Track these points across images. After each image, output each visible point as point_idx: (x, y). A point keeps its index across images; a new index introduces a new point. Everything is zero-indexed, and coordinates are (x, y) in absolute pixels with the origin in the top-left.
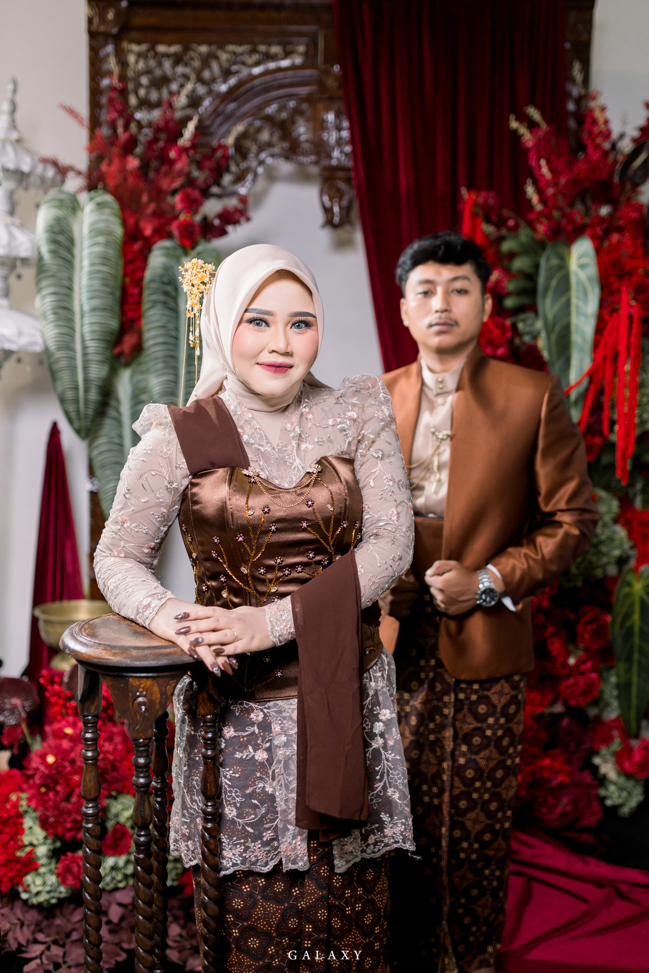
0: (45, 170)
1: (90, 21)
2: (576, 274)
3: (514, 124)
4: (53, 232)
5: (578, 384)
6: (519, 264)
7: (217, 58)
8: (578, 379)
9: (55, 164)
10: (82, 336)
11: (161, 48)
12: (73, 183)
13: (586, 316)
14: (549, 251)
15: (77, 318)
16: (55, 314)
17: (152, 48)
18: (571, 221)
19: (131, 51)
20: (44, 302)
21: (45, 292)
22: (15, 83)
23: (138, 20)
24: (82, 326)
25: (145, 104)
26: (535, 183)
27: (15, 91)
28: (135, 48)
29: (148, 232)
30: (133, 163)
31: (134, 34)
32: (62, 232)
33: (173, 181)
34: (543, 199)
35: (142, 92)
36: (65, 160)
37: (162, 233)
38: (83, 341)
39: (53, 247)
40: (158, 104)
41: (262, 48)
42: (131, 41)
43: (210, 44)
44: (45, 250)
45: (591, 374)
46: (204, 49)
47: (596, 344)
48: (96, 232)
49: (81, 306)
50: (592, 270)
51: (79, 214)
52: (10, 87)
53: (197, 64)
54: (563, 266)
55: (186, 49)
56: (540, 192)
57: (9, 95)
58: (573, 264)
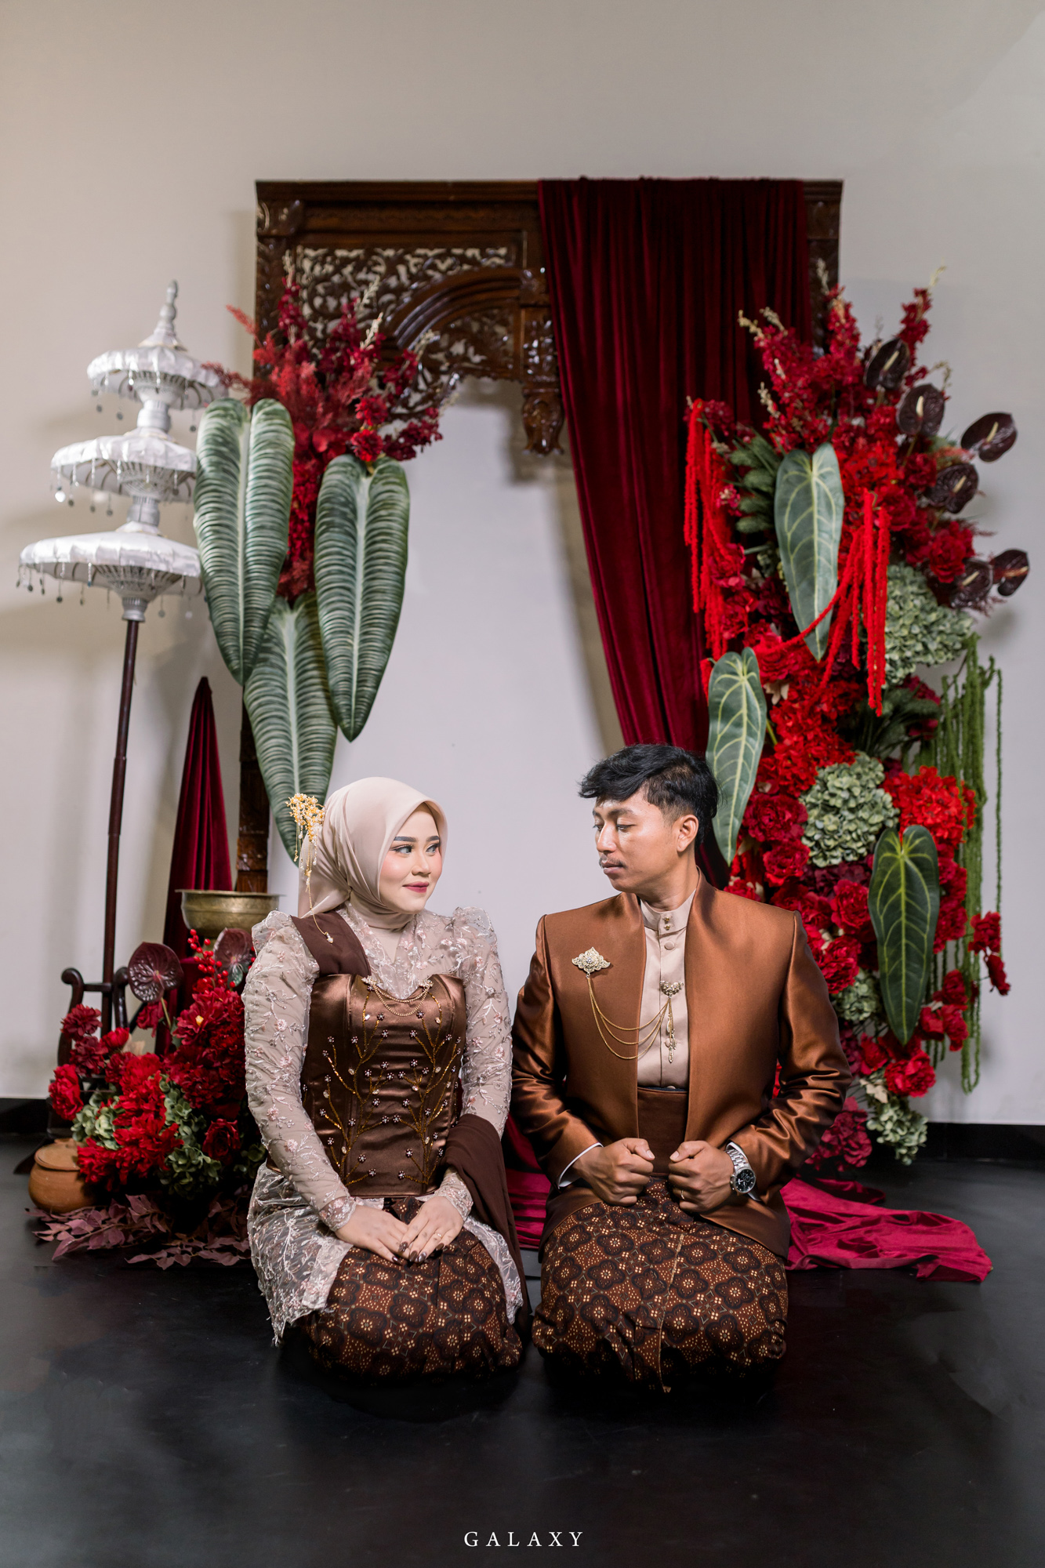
0: (207, 378)
1: (260, 223)
2: (818, 485)
3: (743, 322)
4: (217, 443)
5: (822, 616)
6: (753, 479)
7: (405, 263)
8: (822, 610)
9: (219, 371)
10: (245, 558)
11: (341, 253)
12: (239, 393)
13: (829, 533)
14: (786, 463)
15: (240, 539)
16: (216, 532)
17: (331, 253)
18: (814, 431)
19: (305, 256)
20: (201, 522)
21: (203, 509)
22: (176, 286)
23: (315, 222)
24: (245, 548)
25: (320, 313)
26: (769, 386)
27: (175, 296)
28: (311, 253)
29: (323, 448)
30: (308, 369)
31: (310, 238)
32: (225, 443)
33: (353, 390)
34: (780, 406)
35: (318, 302)
36: (229, 367)
37: (339, 448)
38: (246, 564)
39: (215, 459)
40: (338, 314)
41: (457, 251)
42: (305, 246)
43: (395, 247)
44: (205, 463)
45: (836, 605)
46: (390, 253)
47: (841, 566)
48: (264, 443)
49: (245, 523)
50: (836, 480)
51: (245, 425)
52: (170, 291)
53: (382, 269)
54: (803, 478)
55: (370, 253)
56: (775, 397)
57: (169, 300)
58: (815, 476)
